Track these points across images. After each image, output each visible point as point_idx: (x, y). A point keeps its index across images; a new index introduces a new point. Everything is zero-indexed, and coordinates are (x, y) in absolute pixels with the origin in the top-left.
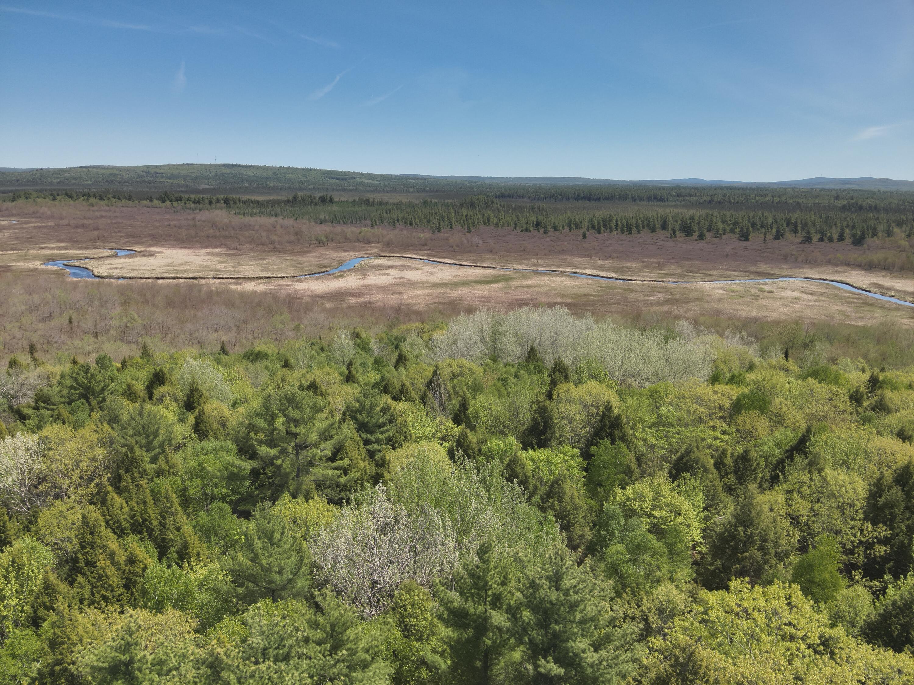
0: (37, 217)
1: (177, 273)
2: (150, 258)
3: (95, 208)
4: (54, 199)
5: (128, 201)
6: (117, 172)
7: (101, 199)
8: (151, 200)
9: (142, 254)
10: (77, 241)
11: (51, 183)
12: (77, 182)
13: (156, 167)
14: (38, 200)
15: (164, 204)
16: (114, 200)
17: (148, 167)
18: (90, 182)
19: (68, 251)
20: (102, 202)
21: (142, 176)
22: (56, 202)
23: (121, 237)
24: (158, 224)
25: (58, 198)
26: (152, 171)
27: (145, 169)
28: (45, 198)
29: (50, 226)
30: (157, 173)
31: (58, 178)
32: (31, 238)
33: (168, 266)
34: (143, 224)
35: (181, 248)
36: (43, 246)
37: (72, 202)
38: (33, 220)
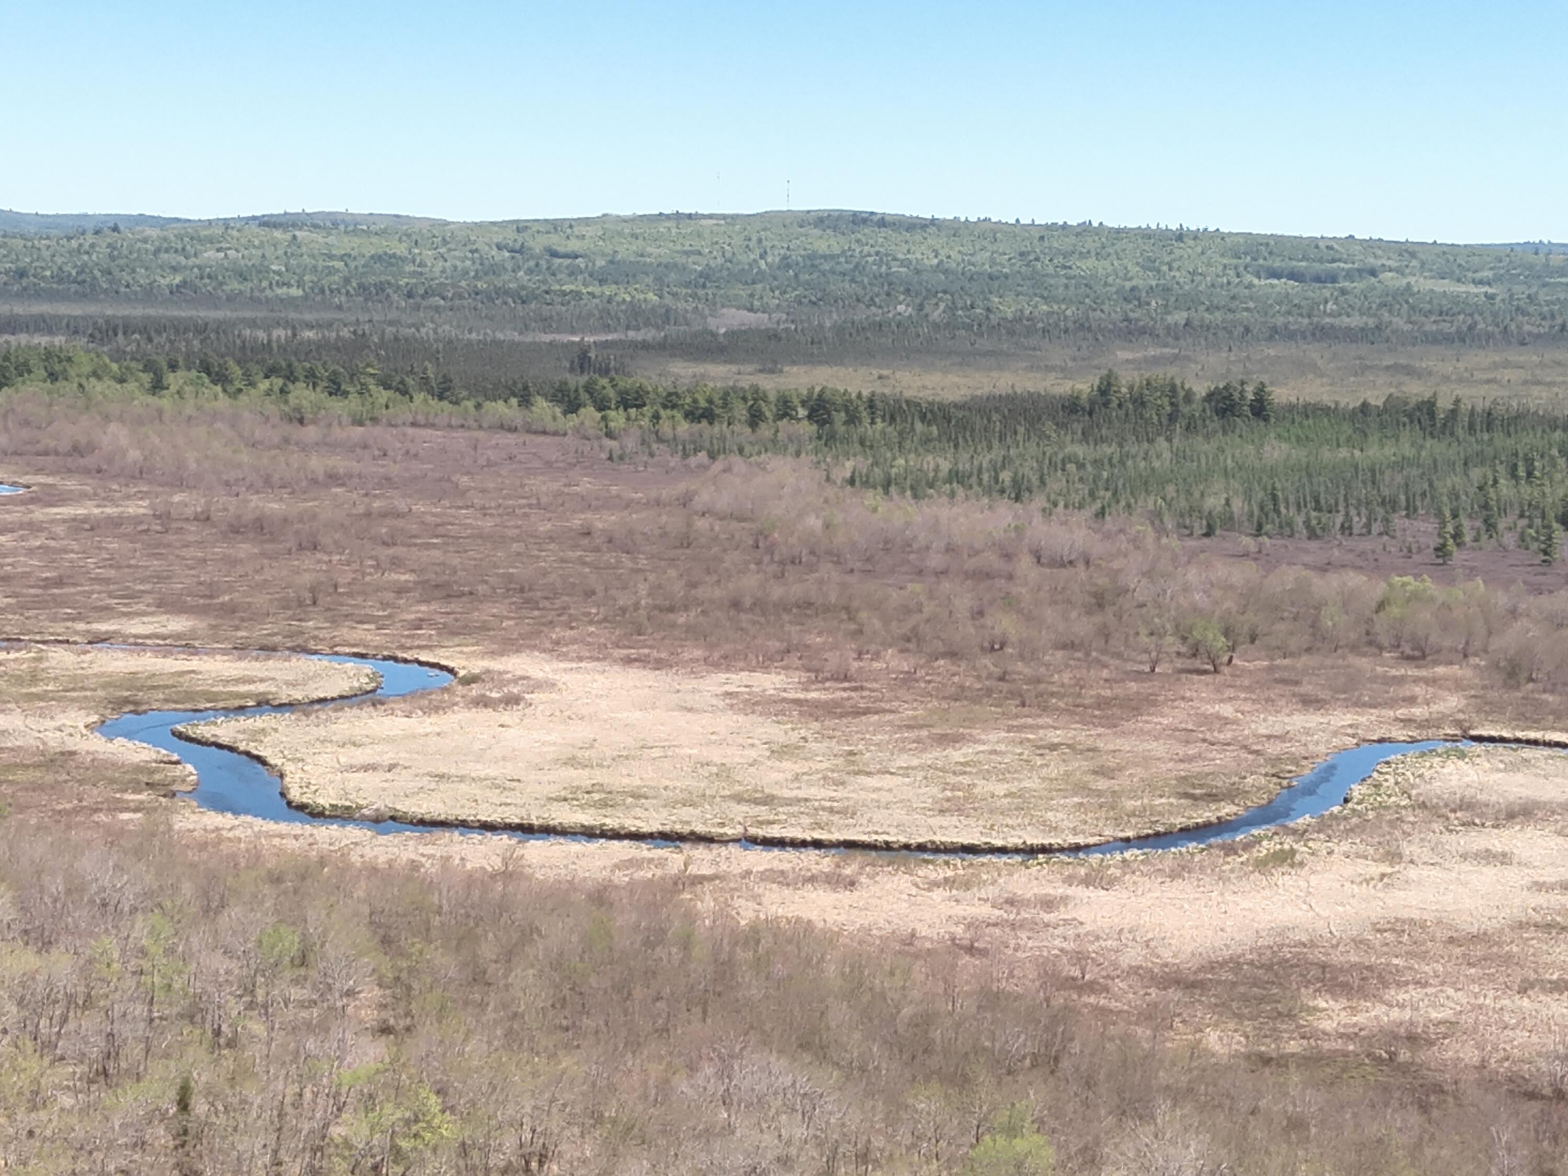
0: (87, 471)
1: (604, 804)
2: (506, 716)
3: (311, 433)
4: (157, 386)
5: (434, 402)
6: (401, 249)
7: (336, 389)
8: (525, 401)
9: (475, 690)
10: (230, 610)
11: (149, 294)
12: (246, 287)
13: (555, 226)
14: (97, 387)
15: (573, 420)
16: (383, 395)
17: (521, 227)
18: (295, 292)
19: (195, 663)
20: (337, 405)
21: (495, 269)
22: (165, 402)
23: (401, 590)
24: (545, 528)
25: (174, 380)
26: (537, 244)
27: (510, 236)
28: (122, 381)
29: (137, 520)
30: (554, 254)
31: (175, 269)
32: (59, 582)
33: (572, 762)
34: (487, 524)
35: (628, 661)
36: (103, 627)
37: (223, 402)
38: (71, 484)
